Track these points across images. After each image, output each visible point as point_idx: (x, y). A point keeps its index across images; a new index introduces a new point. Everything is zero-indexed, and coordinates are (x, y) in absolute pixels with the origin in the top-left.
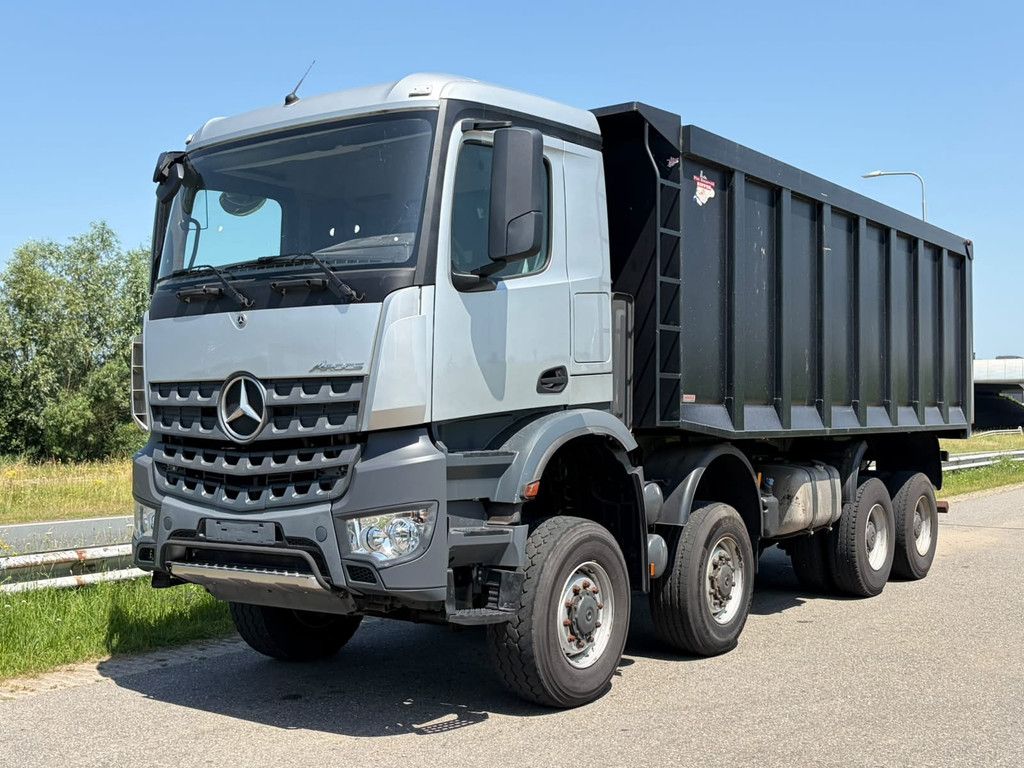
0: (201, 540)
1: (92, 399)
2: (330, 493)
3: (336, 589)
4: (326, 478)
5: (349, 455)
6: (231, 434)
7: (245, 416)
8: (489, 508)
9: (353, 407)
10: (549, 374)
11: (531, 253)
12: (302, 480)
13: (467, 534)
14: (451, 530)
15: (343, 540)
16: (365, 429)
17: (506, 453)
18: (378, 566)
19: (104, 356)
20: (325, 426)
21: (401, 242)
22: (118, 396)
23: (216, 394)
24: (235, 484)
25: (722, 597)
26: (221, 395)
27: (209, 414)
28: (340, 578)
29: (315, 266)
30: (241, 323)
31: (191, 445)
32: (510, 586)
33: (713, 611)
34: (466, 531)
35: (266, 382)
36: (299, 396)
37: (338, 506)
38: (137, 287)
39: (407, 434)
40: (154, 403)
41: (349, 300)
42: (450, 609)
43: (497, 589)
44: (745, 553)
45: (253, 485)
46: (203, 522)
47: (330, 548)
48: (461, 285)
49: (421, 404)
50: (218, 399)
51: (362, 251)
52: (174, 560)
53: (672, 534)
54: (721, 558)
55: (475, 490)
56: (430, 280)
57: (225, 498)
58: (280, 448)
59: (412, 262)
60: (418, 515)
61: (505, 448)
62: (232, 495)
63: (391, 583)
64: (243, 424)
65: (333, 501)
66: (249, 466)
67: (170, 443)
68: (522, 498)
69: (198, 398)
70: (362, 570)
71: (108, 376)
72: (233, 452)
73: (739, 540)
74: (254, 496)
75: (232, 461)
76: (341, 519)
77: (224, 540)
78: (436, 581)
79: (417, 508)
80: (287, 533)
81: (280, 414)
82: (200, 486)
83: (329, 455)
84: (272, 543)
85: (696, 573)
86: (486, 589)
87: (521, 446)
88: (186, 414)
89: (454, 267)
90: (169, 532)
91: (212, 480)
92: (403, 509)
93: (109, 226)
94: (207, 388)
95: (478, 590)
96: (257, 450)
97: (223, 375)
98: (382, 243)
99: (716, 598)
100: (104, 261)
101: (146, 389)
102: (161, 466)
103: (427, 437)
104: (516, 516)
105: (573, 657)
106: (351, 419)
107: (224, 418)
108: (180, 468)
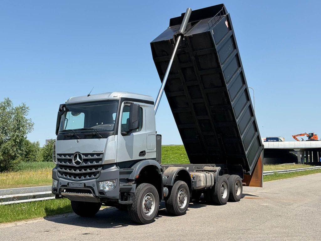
0: (68, 187)
1: (3, 153)
2: (96, 177)
3: (96, 197)
4: (95, 174)
5: (99, 169)
6: (75, 165)
7: (78, 161)
8: (128, 180)
9: (101, 159)
10: (142, 152)
11: (138, 128)
12: (90, 174)
13: (123, 186)
14: (120, 185)
15: (98, 186)
16: (103, 164)
17: (132, 169)
18: (105, 192)
19: (7, 139)
20: (95, 163)
21: (111, 126)
22: (11, 152)
23: (72, 156)
24: (75, 175)
25: (182, 202)
26: (73, 157)
27: (70, 161)
28: (97, 194)
29: (93, 130)
30: (78, 142)
31: (66, 167)
32: (132, 197)
33: (179, 205)
34: (123, 185)
35: (83, 154)
36: (90, 157)
37: (97, 179)
38: (18, 118)
39: (112, 165)
40: (58, 158)
41: (100, 138)
42: (119, 201)
43: (129, 197)
44: (188, 193)
45: (80, 175)
46: (68, 183)
47: (95, 188)
48: (123, 135)
49: (114, 159)
50: (72, 157)
51: (103, 128)
52: (62, 191)
53: (170, 188)
54: (182, 193)
55: (125, 177)
56: (117, 134)
57: (73, 178)
58: (85, 168)
59: (113, 130)
60: (113, 181)
61: (132, 168)
62: (75, 177)
63: (108, 195)
64: (78, 163)
65: (96, 179)
66: (79, 171)
67: (61, 167)
68: (135, 178)
69: (68, 157)
70: (102, 193)
71: (8, 146)
72: (75, 168)
73: (186, 190)
74: (80, 178)
75: (75, 170)
76: (98, 182)
78: (117, 195)
79: (114, 180)
80: (86, 185)
81: (86, 161)
82: (68, 176)
83: (95, 169)
84: (83, 187)
85: (175, 196)
86: (127, 197)
87: (135, 168)
88: (65, 160)
89: (122, 131)
90: (61, 186)
91: (70, 174)
92: (110, 180)
93: (10, 99)
94: (70, 155)
95: (126, 197)
96: (80, 168)
97: (73, 153)
98: (107, 126)
99: (180, 202)
100: (8, 110)
101: (56, 155)
102: (59, 172)
103: (116, 165)
104: (134, 182)
105: (146, 213)
106: (100, 162)
107: (74, 162)
108: (63, 172)
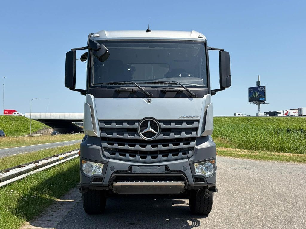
0: (130, 173)
2: (186, 156)
4: (184, 151)
5: (193, 144)
6: (143, 137)
7: (149, 132)
9: (195, 129)
12: (175, 152)
15: (193, 170)
16: (199, 136)
18: (206, 177)
20: (185, 135)
23: (136, 124)
24: (144, 154)
27: (132, 131)
28: (192, 182)
30: (149, 101)
31: (122, 142)
35: (160, 121)
37: (190, 160)
40: (101, 127)
45: (153, 154)
46: (131, 168)
47: (188, 173)
50: (138, 126)
57: (140, 159)
58: (165, 142)
59: (206, 87)
62: (143, 158)
65: (188, 158)
66: (151, 148)
69: (127, 125)
70: (200, 178)
74: (154, 158)
75: (143, 146)
76: (192, 163)
77: (141, 172)
80: (171, 169)
81: (166, 131)
82: (127, 155)
83: (185, 144)
84: (164, 172)
88: (121, 131)
90: (113, 171)
91: (133, 153)
94: (131, 122)
96: (154, 143)
97: (140, 118)
102: (106, 149)
106: (194, 133)
107: (140, 133)
